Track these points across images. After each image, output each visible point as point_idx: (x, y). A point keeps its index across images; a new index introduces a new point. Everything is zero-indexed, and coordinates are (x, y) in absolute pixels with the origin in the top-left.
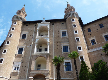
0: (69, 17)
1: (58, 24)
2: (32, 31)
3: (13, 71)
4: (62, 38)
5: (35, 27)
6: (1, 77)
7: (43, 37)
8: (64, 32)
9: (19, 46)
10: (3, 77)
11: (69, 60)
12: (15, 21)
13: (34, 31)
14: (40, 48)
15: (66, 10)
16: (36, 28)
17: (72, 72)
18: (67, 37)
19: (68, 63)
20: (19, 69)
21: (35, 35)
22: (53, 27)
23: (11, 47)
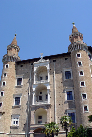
0: (74, 50)
1: (61, 59)
2: (28, 73)
3: (12, 126)
4: (65, 81)
5: (31, 67)
6: (2, 133)
7: (41, 83)
8: (68, 71)
9: (15, 95)
10: (3, 133)
11: (73, 109)
12: (6, 64)
13: (31, 74)
14: (40, 95)
15: (71, 37)
16: (33, 69)
17: (76, 124)
18: (72, 80)
19: (71, 113)
20: (18, 123)
21: (32, 78)
22: (54, 66)
23: (6, 98)
